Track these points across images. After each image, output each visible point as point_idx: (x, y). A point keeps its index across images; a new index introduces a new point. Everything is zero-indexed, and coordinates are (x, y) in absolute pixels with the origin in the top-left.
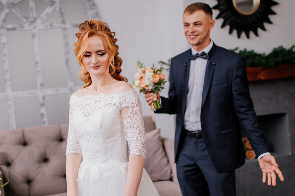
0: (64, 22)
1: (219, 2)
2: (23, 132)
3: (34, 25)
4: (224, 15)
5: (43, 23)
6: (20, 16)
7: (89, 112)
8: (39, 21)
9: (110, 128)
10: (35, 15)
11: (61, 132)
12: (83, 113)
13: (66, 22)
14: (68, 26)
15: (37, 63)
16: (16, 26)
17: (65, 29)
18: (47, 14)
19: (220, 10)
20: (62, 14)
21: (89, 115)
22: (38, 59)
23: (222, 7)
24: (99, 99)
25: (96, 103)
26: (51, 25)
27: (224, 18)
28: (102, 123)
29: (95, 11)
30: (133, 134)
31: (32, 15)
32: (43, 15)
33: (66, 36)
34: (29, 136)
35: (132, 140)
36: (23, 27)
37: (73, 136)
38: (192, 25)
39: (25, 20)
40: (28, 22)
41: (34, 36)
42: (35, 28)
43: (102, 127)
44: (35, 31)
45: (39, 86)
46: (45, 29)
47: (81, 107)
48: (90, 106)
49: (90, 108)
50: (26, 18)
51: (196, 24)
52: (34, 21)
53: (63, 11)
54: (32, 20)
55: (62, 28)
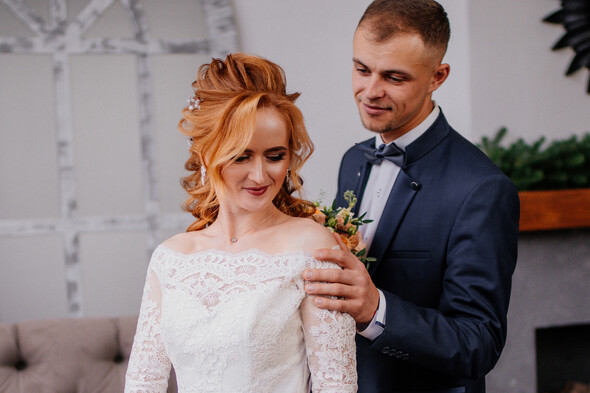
0: (139, 37)
1: (563, 4)
2: (16, 331)
3: (60, 40)
4: (575, 40)
5: (83, 38)
6: (22, 15)
7: (217, 295)
8: (73, 31)
9: (274, 341)
10: (63, 15)
11: (117, 337)
12: (199, 295)
13: (147, 37)
14: (152, 47)
15: (62, 144)
16: (11, 41)
17: (144, 55)
18: (95, 13)
19: (567, 26)
20: (138, 16)
21: (217, 302)
22: (66, 134)
23: (571, 19)
24: (246, 263)
25: (237, 273)
26: (105, 44)
27: (575, 48)
28: (255, 326)
29: (226, 11)
30: (333, 365)
31: (55, 14)
32: (86, 14)
33: (144, 76)
34: (30, 343)
35: (331, 379)
36: (28, 45)
37: (150, 358)
38: (375, 77)
39: (35, 27)
40: (43, 30)
41: (57, 70)
42: (62, 48)
43: (252, 336)
44: (60, 57)
45: (65, 209)
46: (87, 53)
47: (193, 280)
48: (219, 280)
49: (221, 285)
50: (39, 20)
51: (386, 75)
52: (60, 30)
53: (139, 6)
54: (54, 26)
55: (134, 52)
